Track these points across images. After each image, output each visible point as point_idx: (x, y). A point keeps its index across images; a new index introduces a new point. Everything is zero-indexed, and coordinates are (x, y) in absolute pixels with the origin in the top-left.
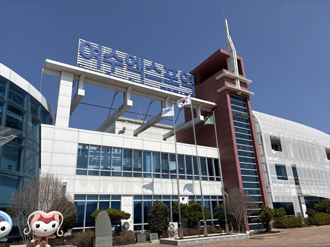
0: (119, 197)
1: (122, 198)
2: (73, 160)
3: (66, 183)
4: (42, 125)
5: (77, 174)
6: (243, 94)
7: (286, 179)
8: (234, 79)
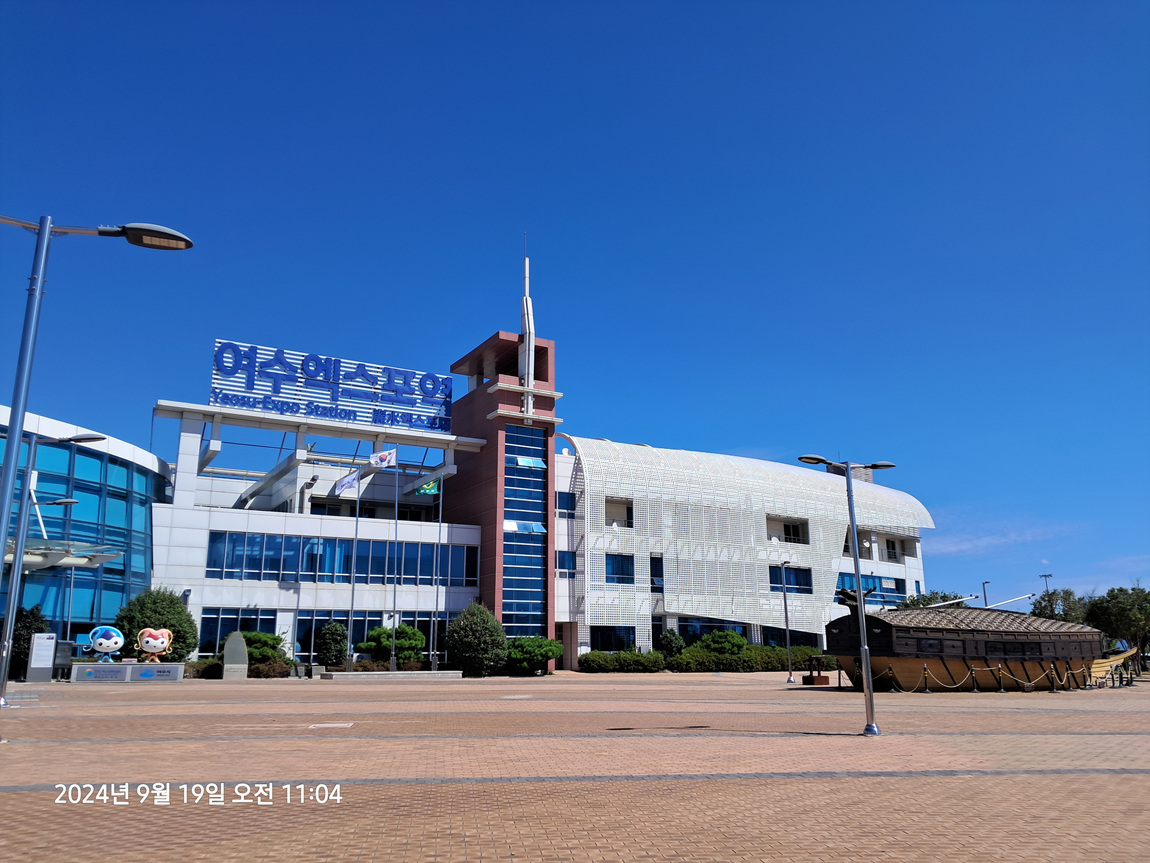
0: (274, 612)
1: (279, 614)
2: (202, 556)
3: (189, 591)
4: (153, 504)
5: (206, 576)
6: (535, 422)
7: (631, 581)
8: (522, 394)
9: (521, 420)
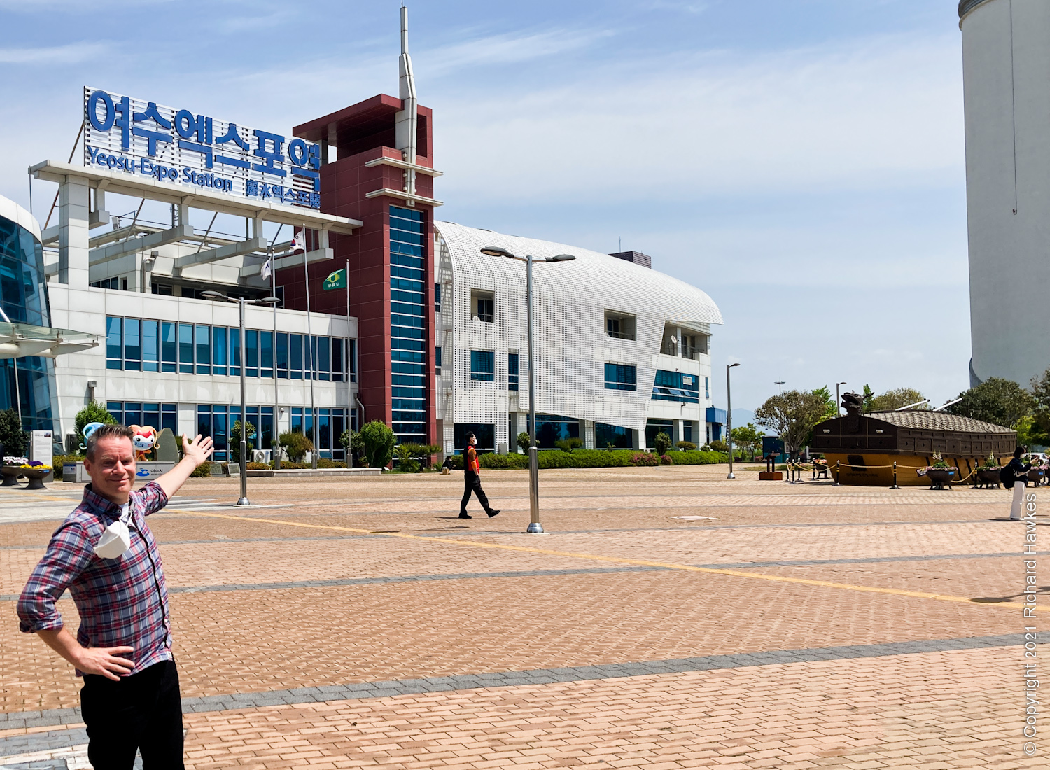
0: (174, 407)
1: (179, 409)
3: (94, 383)
5: (109, 367)
6: (418, 204)
7: (491, 378)
8: (404, 170)
9: (404, 201)
